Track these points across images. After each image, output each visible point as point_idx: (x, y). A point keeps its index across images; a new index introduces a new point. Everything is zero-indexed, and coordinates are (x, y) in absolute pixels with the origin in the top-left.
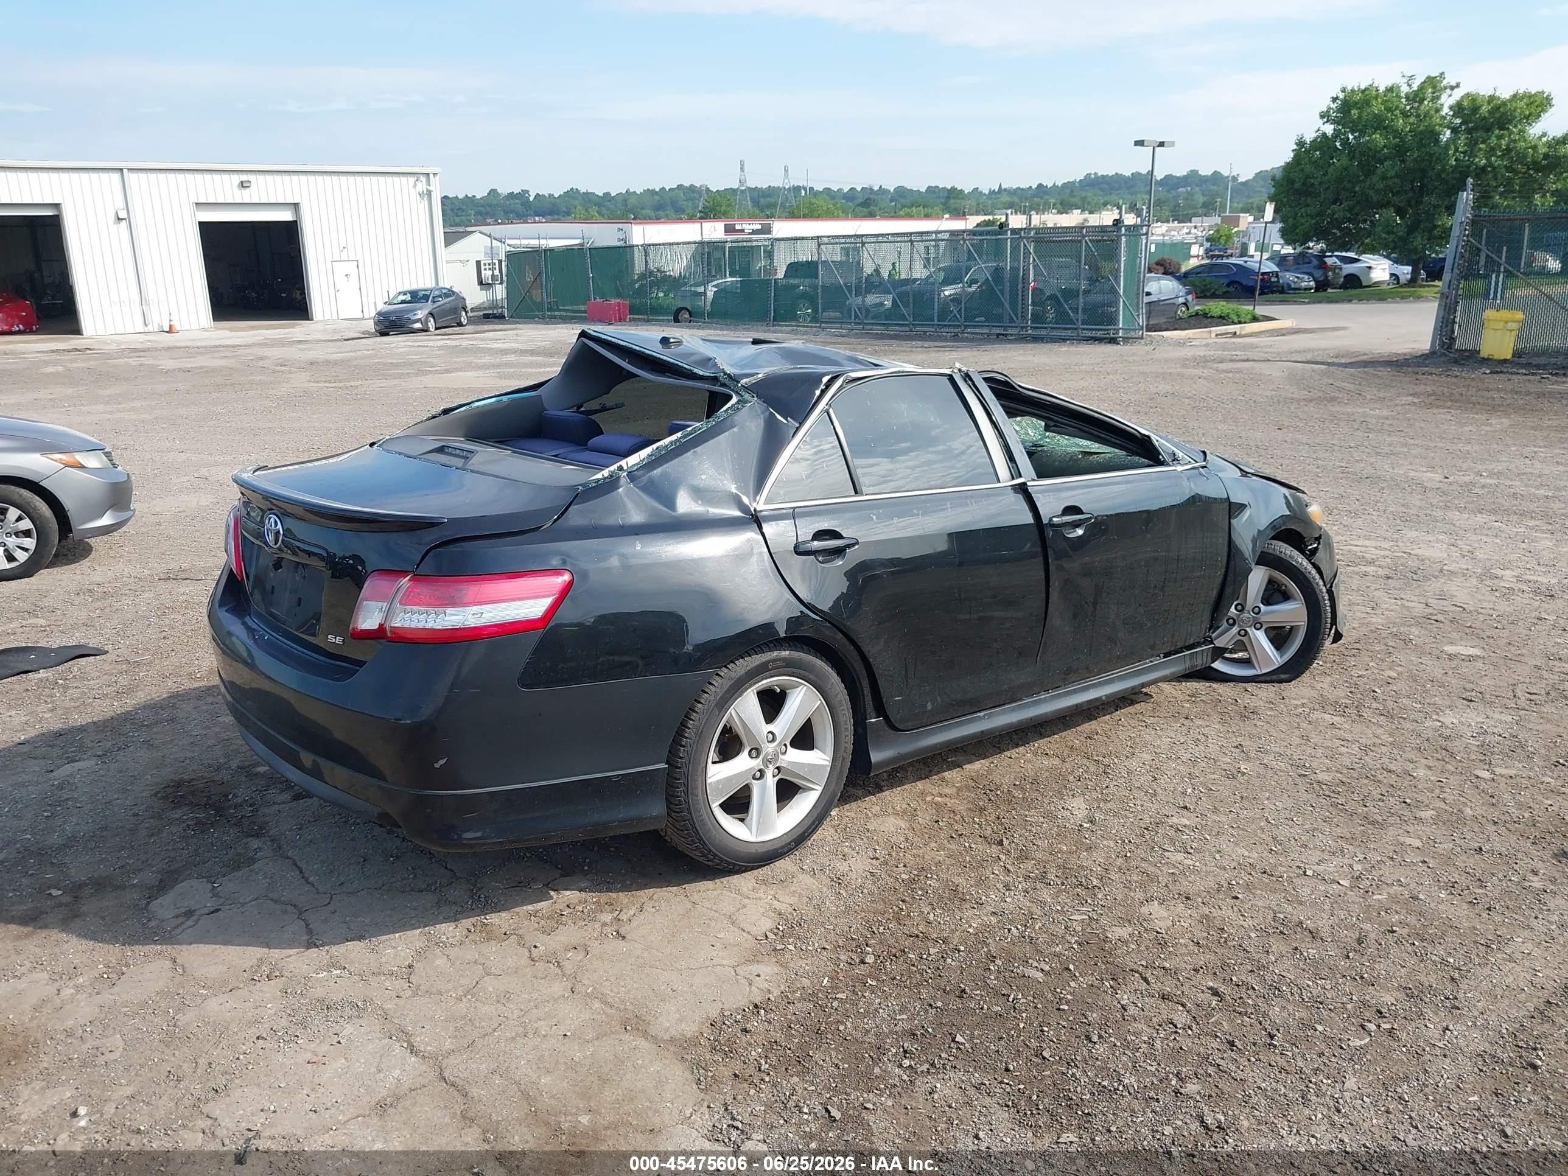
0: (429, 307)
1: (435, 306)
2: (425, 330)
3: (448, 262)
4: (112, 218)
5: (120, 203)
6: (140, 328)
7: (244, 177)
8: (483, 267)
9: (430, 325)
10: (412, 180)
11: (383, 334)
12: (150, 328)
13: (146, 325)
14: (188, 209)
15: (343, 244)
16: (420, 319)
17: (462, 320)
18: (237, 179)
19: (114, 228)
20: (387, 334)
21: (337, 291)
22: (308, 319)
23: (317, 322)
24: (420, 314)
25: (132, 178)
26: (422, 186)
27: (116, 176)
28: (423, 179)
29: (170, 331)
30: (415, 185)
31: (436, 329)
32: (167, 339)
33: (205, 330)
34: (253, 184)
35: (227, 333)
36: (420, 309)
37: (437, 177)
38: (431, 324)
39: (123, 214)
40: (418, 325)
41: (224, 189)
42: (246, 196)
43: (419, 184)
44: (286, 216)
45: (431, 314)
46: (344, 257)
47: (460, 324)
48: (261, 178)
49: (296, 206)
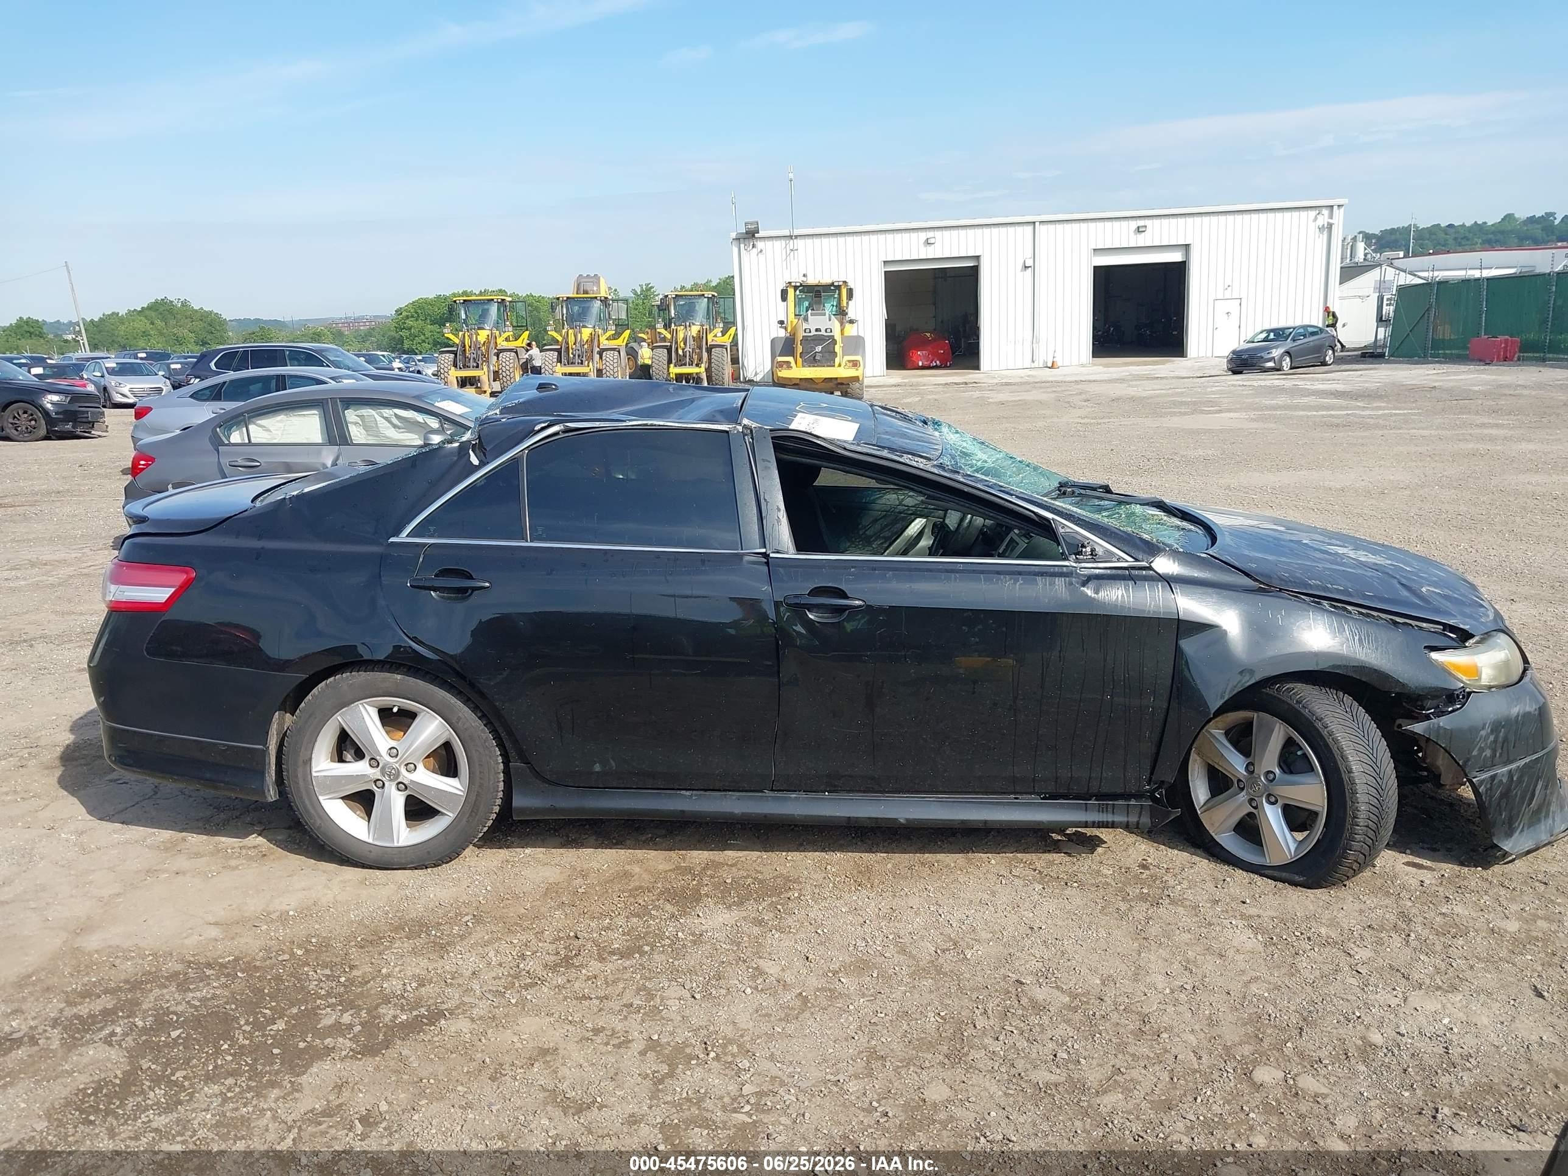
0: (1289, 344)
1: (1295, 344)
2: (1278, 369)
3: (1342, 298)
4: (1020, 266)
5: (1030, 254)
6: (1028, 364)
7: (1141, 223)
8: (1385, 302)
9: (1284, 363)
10: (1312, 214)
11: (1235, 373)
12: (1036, 365)
13: (1033, 362)
14: (1086, 253)
15: (1229, 282)
16: (1274, 358)
17: (1327, 358)
18: (1134, 224)
19: (1020, 274)
20: (1241, 373)
21: (1215, 329)
22: (1183, 357)
23: (1190, 359)
24: (1276, 353)
25: (1041, 229)
26: (1323, 219)
27: (1030, 228)
28: (1326, 212)
29: (1052, 367)
30: (1316, 219)
31: (1291, 369)
32: (1048, 375)
33: (1083, 366)
34: (1149, 229)
35: (1101, 369)
36: (1276, 347)
37: (1342, 210)
38: (1286, 363)
39: (1029, 263)
40: (1271, 364)
41: (1121, 234)
42: (1142, 240)
43: (1320, 217)
44: (1176, 257)
45: (1288, 353)
46: (1228, 295)
47: (1324, 364)
48: (1157, 222)
49: (1187, 247)
